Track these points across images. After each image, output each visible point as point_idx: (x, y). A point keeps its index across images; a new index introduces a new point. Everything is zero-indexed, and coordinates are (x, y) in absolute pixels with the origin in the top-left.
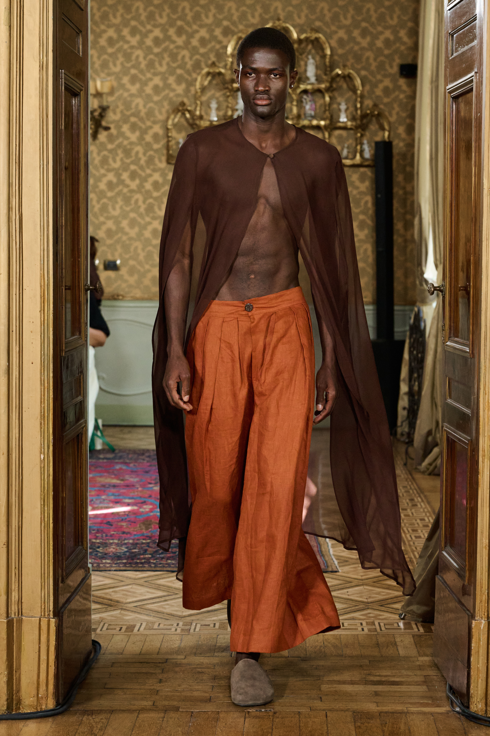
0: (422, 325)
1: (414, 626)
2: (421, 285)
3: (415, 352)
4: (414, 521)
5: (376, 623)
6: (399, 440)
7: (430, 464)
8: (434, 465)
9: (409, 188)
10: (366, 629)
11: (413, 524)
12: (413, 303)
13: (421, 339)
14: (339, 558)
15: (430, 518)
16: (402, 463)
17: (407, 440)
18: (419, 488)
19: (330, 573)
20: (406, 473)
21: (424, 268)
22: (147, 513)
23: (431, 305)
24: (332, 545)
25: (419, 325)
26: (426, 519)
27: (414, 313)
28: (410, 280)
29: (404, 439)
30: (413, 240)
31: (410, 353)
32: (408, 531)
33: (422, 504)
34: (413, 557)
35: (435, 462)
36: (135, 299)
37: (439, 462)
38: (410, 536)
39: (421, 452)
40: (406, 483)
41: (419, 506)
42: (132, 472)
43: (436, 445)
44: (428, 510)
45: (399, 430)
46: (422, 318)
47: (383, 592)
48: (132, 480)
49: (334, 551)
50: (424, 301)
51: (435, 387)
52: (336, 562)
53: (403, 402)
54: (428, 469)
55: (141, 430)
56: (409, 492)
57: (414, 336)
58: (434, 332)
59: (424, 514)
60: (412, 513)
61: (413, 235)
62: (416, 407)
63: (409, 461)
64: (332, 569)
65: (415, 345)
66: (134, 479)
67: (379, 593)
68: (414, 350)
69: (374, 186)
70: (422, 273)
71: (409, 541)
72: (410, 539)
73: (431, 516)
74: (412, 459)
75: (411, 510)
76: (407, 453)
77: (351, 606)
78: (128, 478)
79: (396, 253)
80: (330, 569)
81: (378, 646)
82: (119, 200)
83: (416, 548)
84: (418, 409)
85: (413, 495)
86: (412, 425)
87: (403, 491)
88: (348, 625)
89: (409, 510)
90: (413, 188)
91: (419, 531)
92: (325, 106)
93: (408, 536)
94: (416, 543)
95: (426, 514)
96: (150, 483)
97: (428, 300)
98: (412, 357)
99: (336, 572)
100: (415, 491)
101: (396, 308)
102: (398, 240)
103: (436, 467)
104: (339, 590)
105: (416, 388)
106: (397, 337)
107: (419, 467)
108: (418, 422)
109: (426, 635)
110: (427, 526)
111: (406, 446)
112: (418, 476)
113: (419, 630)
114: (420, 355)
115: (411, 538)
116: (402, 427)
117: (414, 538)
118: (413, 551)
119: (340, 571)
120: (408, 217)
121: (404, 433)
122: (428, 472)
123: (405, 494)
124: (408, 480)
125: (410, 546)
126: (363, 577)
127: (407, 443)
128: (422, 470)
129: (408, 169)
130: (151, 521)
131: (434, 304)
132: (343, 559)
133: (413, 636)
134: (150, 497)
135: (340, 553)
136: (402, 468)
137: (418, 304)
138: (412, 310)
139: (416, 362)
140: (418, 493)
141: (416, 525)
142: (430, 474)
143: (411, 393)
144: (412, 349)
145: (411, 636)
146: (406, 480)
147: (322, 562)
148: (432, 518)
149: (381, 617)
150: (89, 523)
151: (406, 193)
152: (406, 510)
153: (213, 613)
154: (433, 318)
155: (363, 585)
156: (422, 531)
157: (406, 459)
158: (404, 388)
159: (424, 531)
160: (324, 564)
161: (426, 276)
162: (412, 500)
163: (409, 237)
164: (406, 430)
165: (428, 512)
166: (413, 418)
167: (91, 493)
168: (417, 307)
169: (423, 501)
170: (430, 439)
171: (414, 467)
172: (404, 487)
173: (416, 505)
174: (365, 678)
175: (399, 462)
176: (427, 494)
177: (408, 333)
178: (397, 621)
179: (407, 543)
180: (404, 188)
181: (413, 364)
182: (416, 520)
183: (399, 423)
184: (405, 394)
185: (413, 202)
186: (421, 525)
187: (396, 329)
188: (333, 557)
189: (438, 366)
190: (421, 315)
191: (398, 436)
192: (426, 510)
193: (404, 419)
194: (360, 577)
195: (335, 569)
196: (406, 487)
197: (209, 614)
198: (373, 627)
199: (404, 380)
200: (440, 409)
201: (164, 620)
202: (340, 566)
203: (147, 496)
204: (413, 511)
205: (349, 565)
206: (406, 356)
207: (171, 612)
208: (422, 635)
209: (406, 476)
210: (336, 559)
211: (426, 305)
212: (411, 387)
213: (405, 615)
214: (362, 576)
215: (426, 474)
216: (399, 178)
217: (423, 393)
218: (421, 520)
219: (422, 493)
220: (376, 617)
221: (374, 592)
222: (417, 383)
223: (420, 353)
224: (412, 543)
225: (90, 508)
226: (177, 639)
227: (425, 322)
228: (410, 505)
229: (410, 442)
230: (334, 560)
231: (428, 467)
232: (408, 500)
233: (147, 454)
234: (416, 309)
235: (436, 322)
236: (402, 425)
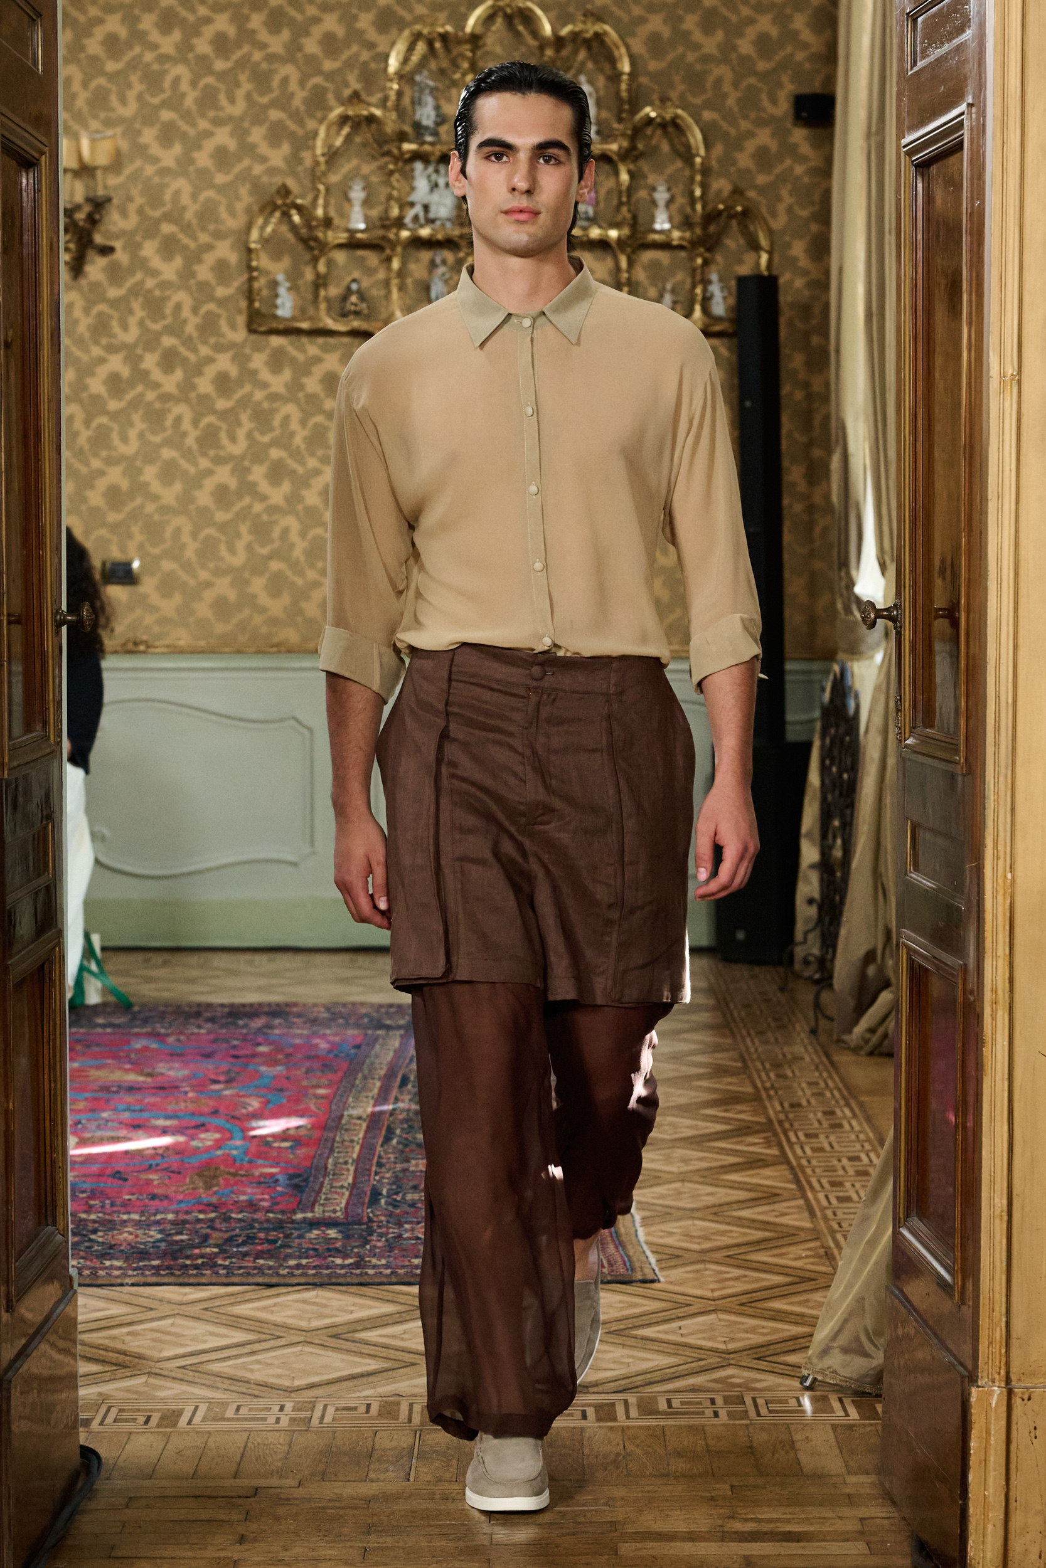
0: (852, 705)
1: (836, 1405)
2: (848, 610)
3: (834, 769)
4: (835, 1162)
5: (748, 1400)
6: (798, 976)
7: (872, 1031)
8: (880, 1031)
9: (817, 386)
10: (723, 1413)
11: (833, 1169)
12: (830, 656)
13: (847, 739)
14: (660, 1249)
15: (872, 1155)
16: (807, 1028)
17: (817, 976)
18: (846, 1086)
19: (639, 1284)
20: (816, 1052)
21: (853, 573)
22: (208, 1149)
23: (872, 657)
24: (643, 1218)
25: (844, 706)
26: (863, 1156)
27: (831, 677)
28: (822, 601)
29: (811, 972)
30: (828, 508)
31: (824, 770)
32: (822, 1186)
33: (854, 1123)
34: (832, 1245)
35: (885, 1025)
36: (176, 651)
37: (891, 1024)
38: (827, 1197)
39: (851, 1003)
40: (817, 1074)
41: (847, 1127)
42: (172, 1055)
43: (887, 985)
44: (867, 1134)
45: (799, 952)
46: (850, 688)
47: (763, 1327)
48: (171, 1073)
49: (648, 1234)
50: (855, 650)
51: (882, 848)
52: (653, 1259)
53: (809, 886)
54: (867, 1041)
55: (193, 959)
56: (821, 1094)
57: (833, 731)
58: (878, 720)
59: (858, 1147)
60: (832, 1147)
61: (827, 497)
62: (837, 898)
63: (823, 1023)
64: (644, 1275)
65: (836, 752)
66: (173, 1071)
67: (753, 1330)
68: (832, 764)
69: (736, 381)
70: (851, 584)
71: (823, 1209)
72: (825, 1203)
73: (874, 1150)
74: (831, 1019)
75: (827, 1137)
76: (817, 1005)
77: (690, 1360)
78: (163, 1071)
79: (787, 538)
80: (639, 1277)
81: (752, 1453)
82: (136, 418)
83: (839, 1224)
84: (842, 902)
85: (833, 1102)
86: (829, 941)
87: (808, 1092)
88: (682, 1403)
89: (822, 1137)
90: (827, 385)
91: (848, 1185)
92: (620, 192)
93: (821, 1196)
94: (839, 1212)
95: (863, 1146)
96: (215, 1082)
97: (863, 648)
98: (827, 781)
99: (652, 1281)
100: (836, 1093)
101: (789, 666)
102: (792, 506)
103: (885, 1036)
104: (658, 1323)
105: (838, 853)
106: (793, 734)
107: (845, 1037)
108: (843, 932)
109: (864, 1425)
110: (866, 1173)
111: (814, 989)
112: (843, 1058)
113: (847, 1415)
114: (845, 776)
115: (829, 1202)
116: (806, 945)
117: (834, 1201)
118: (832, 1232)
119: (662, 1279)
120: (817, 453)
121: (811, 958)
122: (868, 1048)
123: (813, 1101)
124: (821, 1067)
125: (825, 1219)
126: (717, 1294)
127: (817, 982)
128: (852, 1045)
129: (815, 340)
130: (217, 1169)
131: (879, 657)
132: (667, 1251)
133: (834, 1427)
134: (215, 1113)
135: (661, 1237)
136: (806, 1041)
137: (841, 656)
138: (827, 671)
139: (837, 792)
140: (844, 1098)
141: (841, 1172)
142: (871, 1054)
143: (825, 866)
144: (828, 762)
145: (829, 1428)
146: (817, 1068)
147: (619, 1259)
148: (878, 1156)
149: (758, 1385)
150: (71, 1176)
151: (809, 397)
152: (816, 1136)
153: (364, 1380)
154: (877, 689)
155: (715, 1311)
156: (853, 1186)
157: (817, 1020)
158: (809, 853)
159: (858, 1185)
160: (625, 1264)
161: (859, 590)
162: (830, 1113)
163: (817, 499)
164: (816, 951)
165: (868, 1140)
166: (831, 923)
167: (75, 1105)
168: (837, 662)
169: (855, 1116)
170: (871, 971)
171: (835, 1037)
172: (810, 1084)
173: (840, 1126)
174: (721, 1526)
175: (798, 1028)
176: (864, 1099)
177: (818, 726)
178: (797, 1394)
179: (819, 1214)
180: (807, 385)
181: (829, 797)
182: (839, 1161)
183: (799, 936)
184: (812, 866)
185: (827, 418)
186: (851, 1171)
187: (790, 717)
188: (645, 1247)
189: (888, 800)
190: (849, 681)
191: (797, 966)
192: (862, 1137)
193: (811, 925)
194: (709, 1294)
195: (651, 1276)
196: (816, 1083)
197: (355, 1382)
198: (740, 1408)
199: (809, 835)
200: (893, 899)
201: (249, 1399)
202: (661, 1269)
203: (206, 1110)
204: (832, 1138)
205: (683, 1265)
206: (814, 778)
207: (266, 1380)
208: (854, 1425)
209: (816, 1060)
210: (653, 1252)
211: (858, 660)
212: (825, 852)
213: (815, 1380)
214: (713, 1291)
215: (862, 1053)
216: (793, 361)
217: (855, 864)
218: (851, 1159)
219: (855, 1098)
220: (746, 1386)
221: (742, 1327)
222: (839, 842)
223: (846, 771)
224: (829, 1213)
225: (72, 1140)
226: (281, 1441)
227: (857, 697)
228: (825, 1124)
229: (825, 980)
230: (648, 1253)
231: (868, 1036)
232: (820, 1115)
233: (208, 1014)
234: (836, 668)
235: (882, 698)
236: (805, 941)
